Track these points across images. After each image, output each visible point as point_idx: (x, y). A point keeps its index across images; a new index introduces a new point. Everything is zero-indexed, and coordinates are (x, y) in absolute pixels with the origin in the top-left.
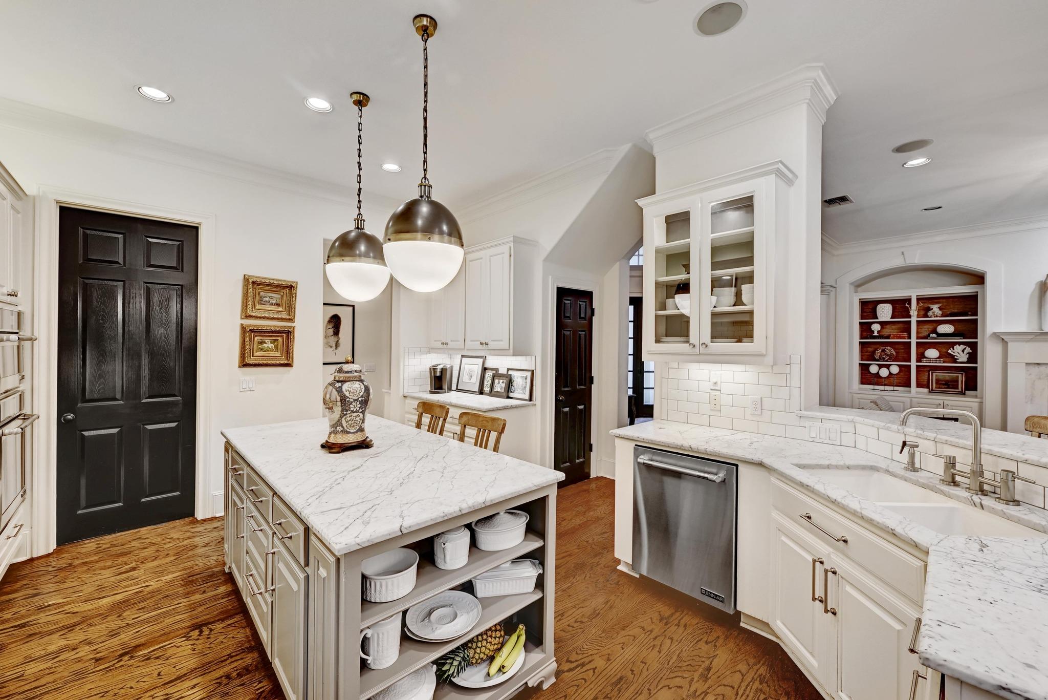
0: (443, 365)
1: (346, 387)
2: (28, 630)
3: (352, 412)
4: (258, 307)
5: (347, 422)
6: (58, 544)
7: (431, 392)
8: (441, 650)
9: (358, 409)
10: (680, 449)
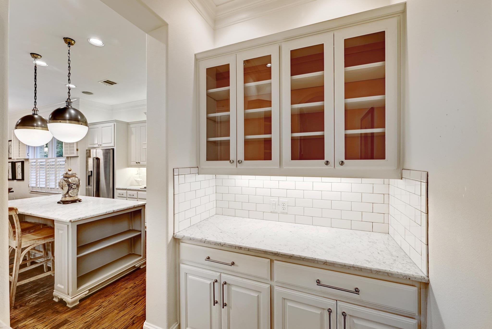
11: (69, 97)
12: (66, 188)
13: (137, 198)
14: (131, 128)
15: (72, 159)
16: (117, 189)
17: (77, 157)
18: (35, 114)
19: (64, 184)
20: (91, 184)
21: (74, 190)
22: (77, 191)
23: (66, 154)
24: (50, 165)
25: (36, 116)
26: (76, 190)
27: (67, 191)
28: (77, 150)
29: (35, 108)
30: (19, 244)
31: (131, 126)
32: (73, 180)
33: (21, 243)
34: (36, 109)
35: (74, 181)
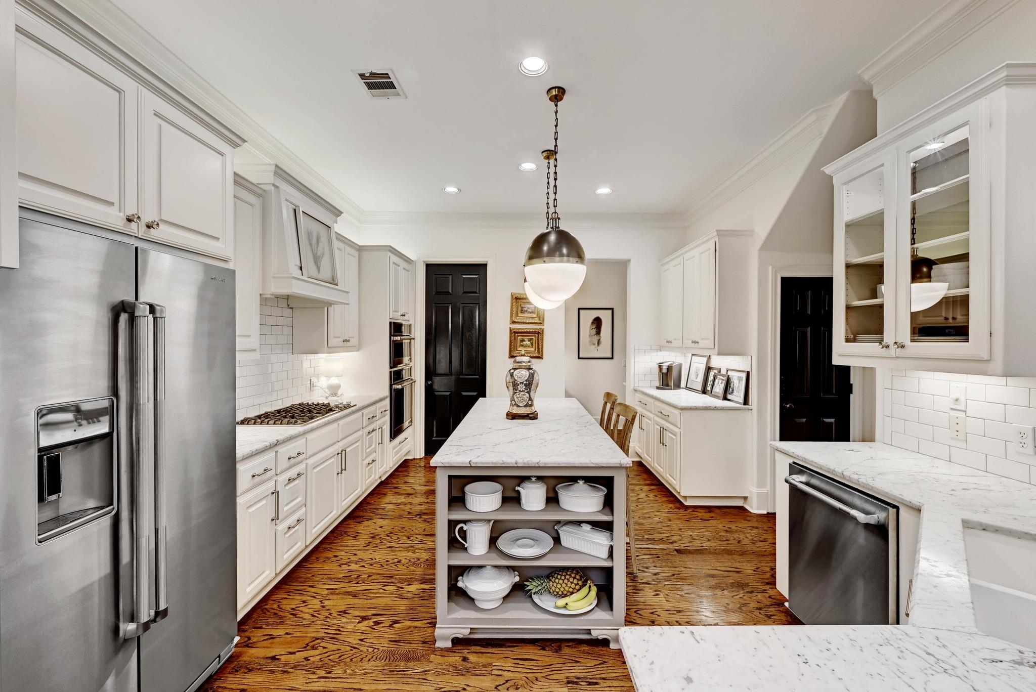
0: (670, 363)
1: (516, 372)
2: (397, 490)
3: (520, 391)
4: (520, 315)
5: (517, 398)
6: (426, 454)
7: (658, 388)
8: (510, 561)
9: (524, 389)
10: (832, 473)
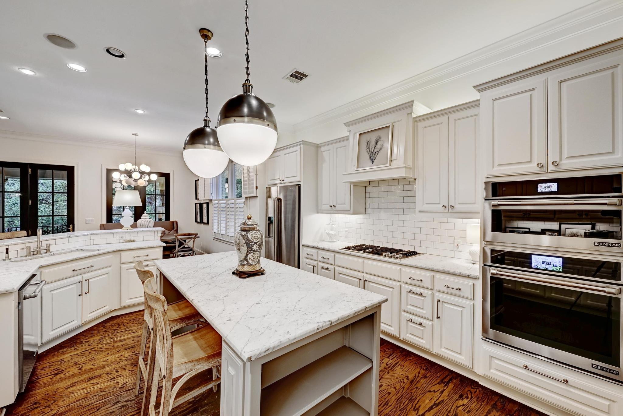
11: (248, 77)
12: (244, 250)
13: (334, 265)
14: (322, 152)
15: (251, 200)
16: (304, 246)
17: (256, 197)
18: (206, 126)
19: (241, 242)
20: (271, 235)
21: (254, 253)
22: (259, 256)
23: (245, 193)
24: (230, 207)
25: (208, 130)
26: (257, 253)
27: (245, 255)
28: (257, 188)
29: (207, 117)
30: (168, 371)
31: (323, 149)
32: (253, 236)
33: (172, 367)
34: (208, 119)
35: (255, 238)
